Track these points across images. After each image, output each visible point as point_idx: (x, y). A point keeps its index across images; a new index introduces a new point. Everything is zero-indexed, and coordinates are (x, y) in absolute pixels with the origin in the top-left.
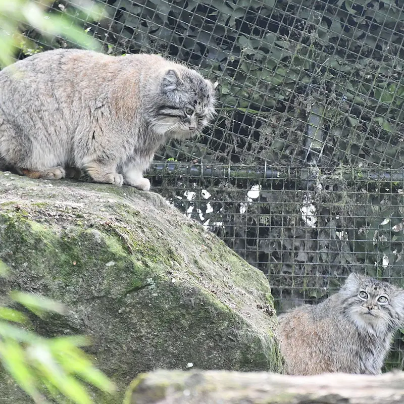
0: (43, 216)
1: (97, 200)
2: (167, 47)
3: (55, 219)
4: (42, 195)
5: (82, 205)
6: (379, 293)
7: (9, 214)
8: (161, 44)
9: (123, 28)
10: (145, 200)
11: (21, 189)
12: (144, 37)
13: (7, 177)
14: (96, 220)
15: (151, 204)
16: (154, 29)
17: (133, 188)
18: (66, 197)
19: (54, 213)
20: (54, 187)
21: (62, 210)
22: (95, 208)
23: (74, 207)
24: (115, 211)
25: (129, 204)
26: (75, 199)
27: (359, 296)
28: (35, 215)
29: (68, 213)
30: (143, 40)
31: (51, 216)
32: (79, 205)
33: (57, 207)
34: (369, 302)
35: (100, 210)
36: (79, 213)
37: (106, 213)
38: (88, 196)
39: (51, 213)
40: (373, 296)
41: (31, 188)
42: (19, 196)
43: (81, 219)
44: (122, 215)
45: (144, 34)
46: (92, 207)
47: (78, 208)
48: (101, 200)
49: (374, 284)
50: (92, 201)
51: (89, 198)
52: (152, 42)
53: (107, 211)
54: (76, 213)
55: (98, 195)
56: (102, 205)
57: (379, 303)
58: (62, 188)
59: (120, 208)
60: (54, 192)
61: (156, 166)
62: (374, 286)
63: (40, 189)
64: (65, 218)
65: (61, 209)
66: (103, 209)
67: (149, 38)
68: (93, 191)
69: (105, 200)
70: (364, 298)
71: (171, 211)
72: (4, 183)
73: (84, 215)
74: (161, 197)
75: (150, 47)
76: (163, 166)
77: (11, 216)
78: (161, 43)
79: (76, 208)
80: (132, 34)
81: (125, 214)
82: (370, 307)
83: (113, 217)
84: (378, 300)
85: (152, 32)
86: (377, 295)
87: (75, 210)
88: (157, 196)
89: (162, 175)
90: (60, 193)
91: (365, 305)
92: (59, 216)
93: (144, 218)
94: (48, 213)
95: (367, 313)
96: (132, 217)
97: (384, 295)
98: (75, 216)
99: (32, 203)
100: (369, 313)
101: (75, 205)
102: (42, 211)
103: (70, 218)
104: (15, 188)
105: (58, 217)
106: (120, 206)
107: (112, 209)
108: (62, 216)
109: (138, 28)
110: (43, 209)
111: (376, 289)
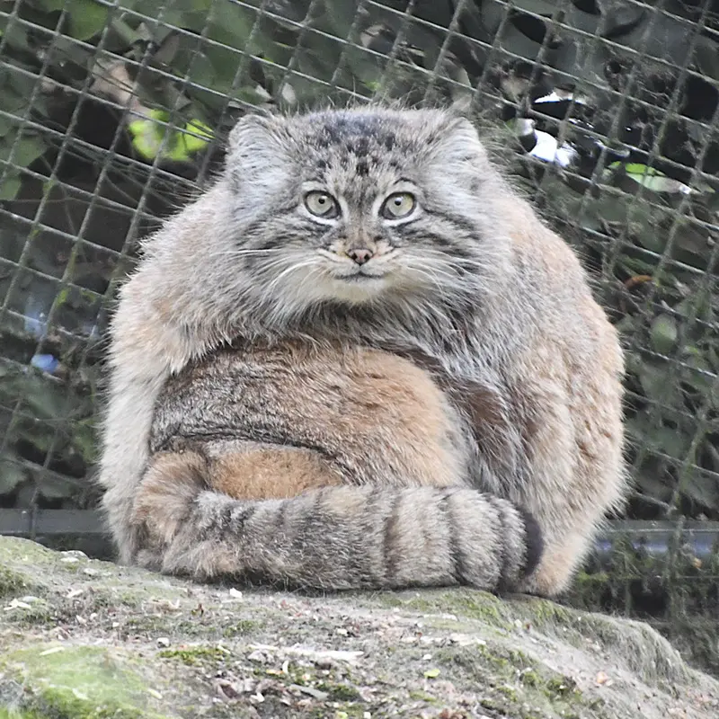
0: (206, 697)
1: (411, 639)
2: (673, 84)
3: (248, 704)
4: (204, 628)
5: (351, 657)
6: (380, 186)
7: (75, 691)
8: (648, 74)
9: (505, 18)
10: (597, 647)
11: (125, 609)
12: (585, 52)
13: (72, 569)
14: (404, 707)
15: (622, 662)
16: (622, 21)
17: (550, 604)
18: (294, 629)
19: (248, 684)
20: (250, 599)
21: (278, 673)
22: (402, 669)
23: (321, 661)
24: (481, 680)
25: (533, 655)
26: (325, 637)
27: (302, 209)
28: (174, 691)
29: (299, 683)
30: (582, 64)
31: (233, 694)
32: (341, 655)
33: (258, 663)
34: (353, 232)
35: (421, 675)
36: (342, 684)
37: (444, 683)
38: (375, 624)
39: (234, 686)
40: (361, 203)
41: (161, 602)
42: (115, 634)
43: (350, 704)
44: (507, 693)
45: (583, 39)
46: (391, 666)
47: (336, 664)
48: (427, 640)
49: (350, 148)
50: (390, 643)
51: (380, 633)
52: (616, 67)
53: (448, 679)
54: (329, 683)
55: (413, 622)
56: (428, 657)
57: (388, 223)
58: (279, 602)
59: (496, 668)
60: (246, 616)
61: (643, 541)
62: (353, 159)
63: (192, 604)
64: (286, 701)
65: (271, 671)
66: (434, 672)
67: (604, 52)
68: (396, 609)
69: (438, 640)
70: (325, 215)
71: (697, 692)
72: (60, 589)
73: (361, 690)
74: (657, 636)
75: (608, 89)
76: (670, 540)
77: (82, 696)
78: (649, 70)
79: (328, 667)
80: (541, 42)
81: (517, 688)
82: (361, 253)
83: (472, 698)
84: (384, 212)
85: (617, 33)
86: (375, 195)
87: (326, 672)
88: (645, 633)
89: (667, 574)
90: (271, 616)
91: (338, 245)
92: (264, 693)
93: (593, 707)
94: (225, 682)
95: (352, 276)
96: (546, 701)
97: (398, 188)
98: (325, 695)
99: (164, 650)
100: (361, 274)
101: (325, 656)
102: (198, 679)
103: (307, 701)
104: (102, 603)
105: (260, 698)
106: (498, 658)
107: (469, 670)
108: (276, 693)
109: (561, 17)
110: (203, 670)
111: (363, 170)
